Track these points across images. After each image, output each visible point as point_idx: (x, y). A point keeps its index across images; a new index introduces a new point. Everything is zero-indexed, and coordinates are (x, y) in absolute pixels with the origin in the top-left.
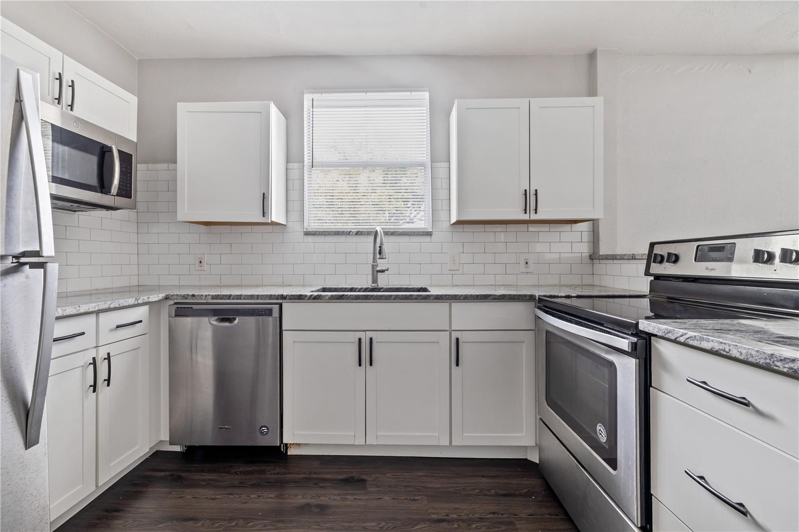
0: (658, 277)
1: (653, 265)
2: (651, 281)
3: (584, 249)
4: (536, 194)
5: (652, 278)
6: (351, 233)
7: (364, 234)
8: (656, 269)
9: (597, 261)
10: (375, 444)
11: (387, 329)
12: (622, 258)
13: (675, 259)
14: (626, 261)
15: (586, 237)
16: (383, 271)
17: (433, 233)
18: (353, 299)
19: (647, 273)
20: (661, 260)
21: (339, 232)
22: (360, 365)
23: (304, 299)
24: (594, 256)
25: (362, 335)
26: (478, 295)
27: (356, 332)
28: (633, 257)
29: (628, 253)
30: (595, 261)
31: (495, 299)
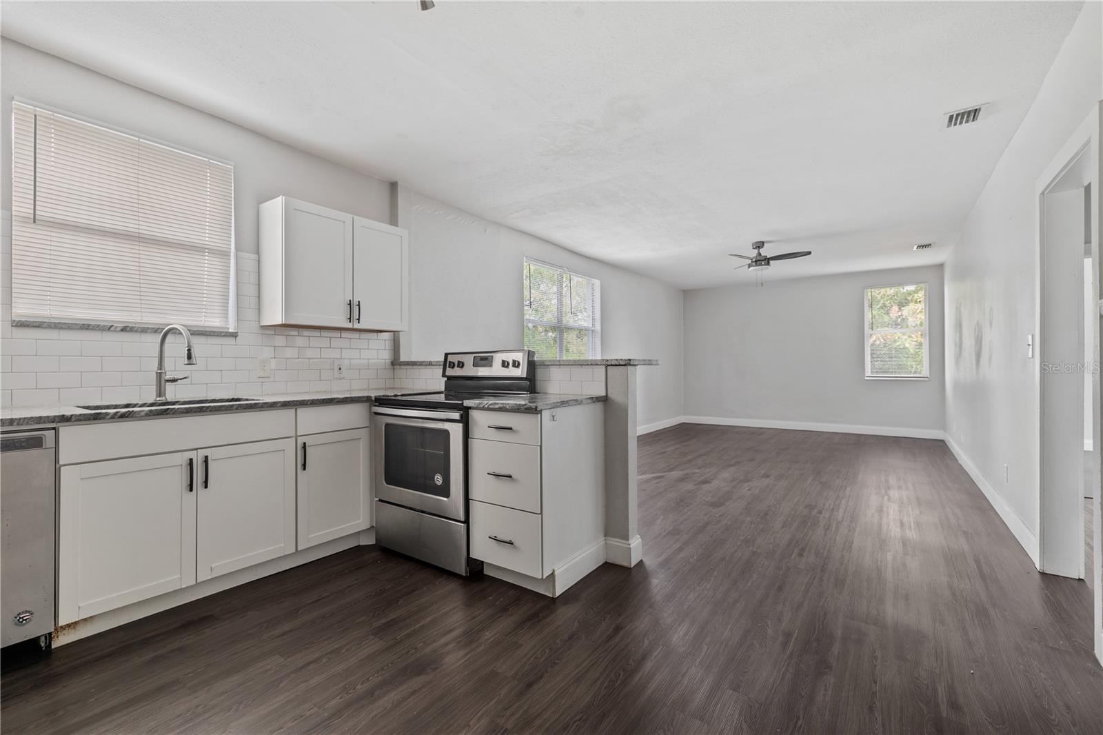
0: (449, 378)
1: (448, 369)
2: (446, 381)
3: (386, 356)
4: (359, 305)
5: (446, 379)
6: (112, 329)
7: (136, 331)
8: (450, 372)
9: (399, 367)
10: (209, 578)
11: (226, 443)
12: (421, 364)
13: (461, 365)
14: (424, 367)
15: (389, 345)
16: (174, 380)
17: (239, 334)
18: (183, 413)
19: (444, 375)
20: (452, 365)
21: (89, 325)
22: (191, 490)
23: (103, 418)
24: (395, 363)
25: (192, 455)
26: (324, 399)
27: (184, 453)
28: (430, 364)
29: (426, 360)
30: (395, 367)
31: (339, 402)
